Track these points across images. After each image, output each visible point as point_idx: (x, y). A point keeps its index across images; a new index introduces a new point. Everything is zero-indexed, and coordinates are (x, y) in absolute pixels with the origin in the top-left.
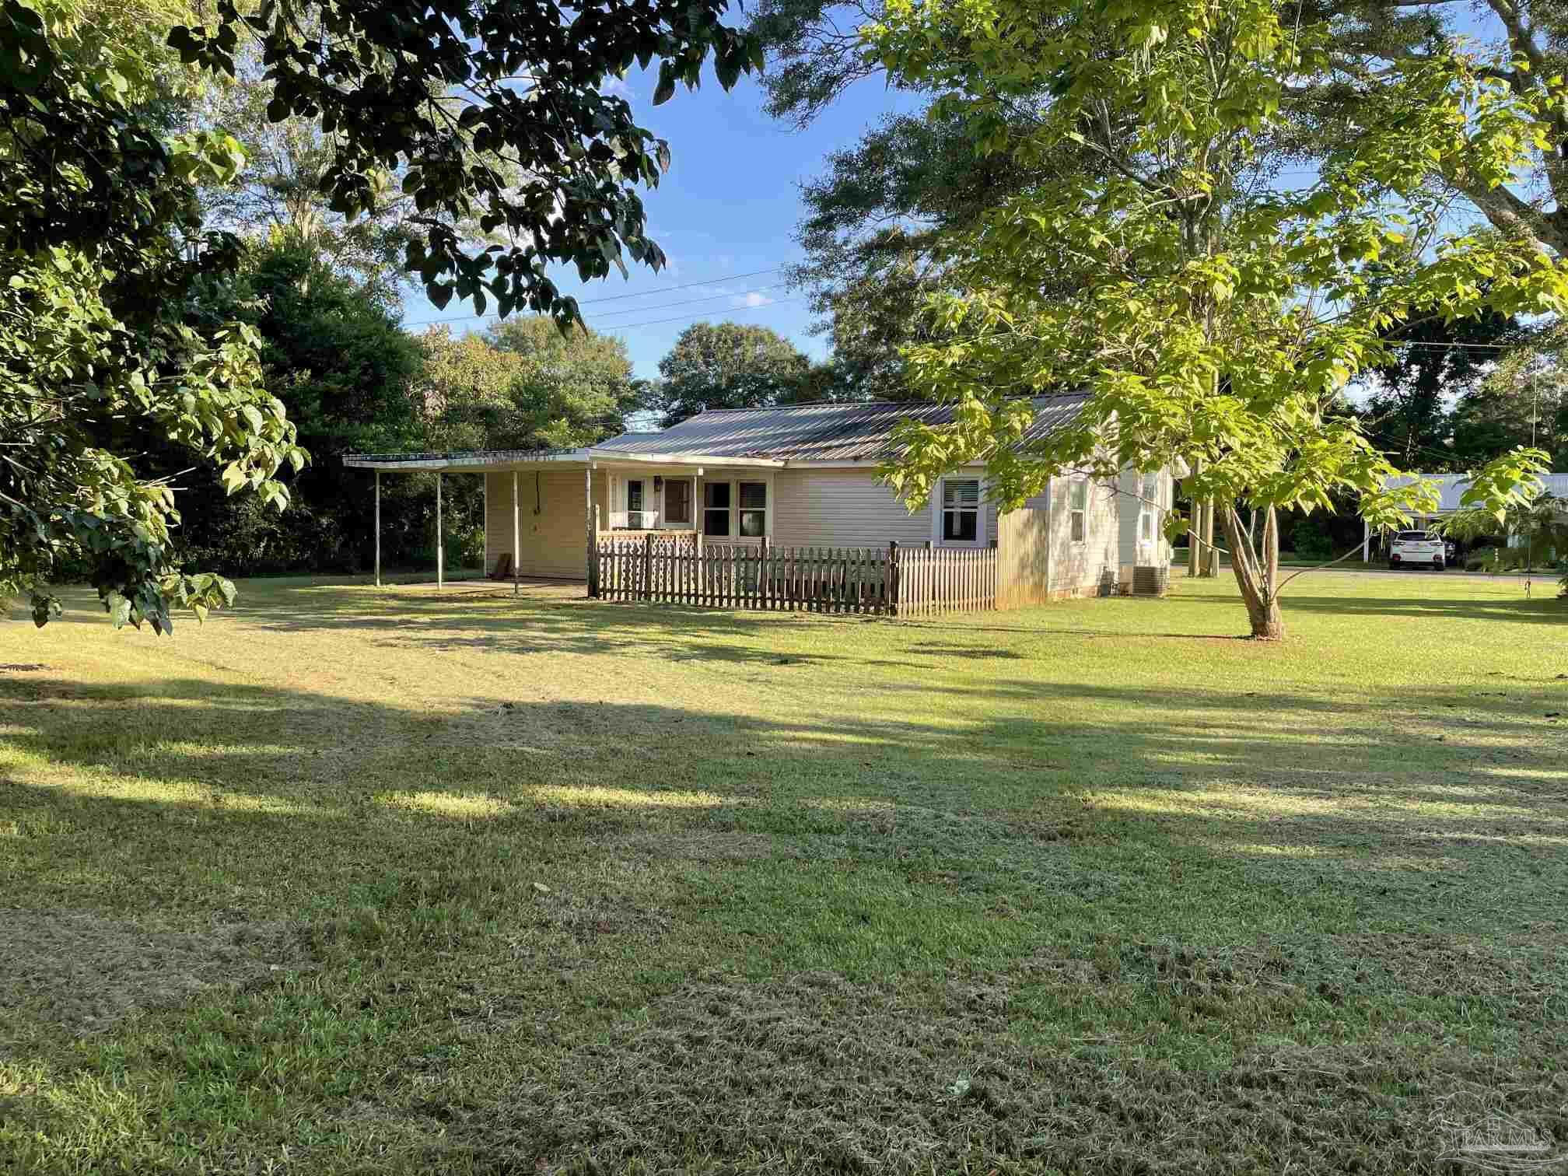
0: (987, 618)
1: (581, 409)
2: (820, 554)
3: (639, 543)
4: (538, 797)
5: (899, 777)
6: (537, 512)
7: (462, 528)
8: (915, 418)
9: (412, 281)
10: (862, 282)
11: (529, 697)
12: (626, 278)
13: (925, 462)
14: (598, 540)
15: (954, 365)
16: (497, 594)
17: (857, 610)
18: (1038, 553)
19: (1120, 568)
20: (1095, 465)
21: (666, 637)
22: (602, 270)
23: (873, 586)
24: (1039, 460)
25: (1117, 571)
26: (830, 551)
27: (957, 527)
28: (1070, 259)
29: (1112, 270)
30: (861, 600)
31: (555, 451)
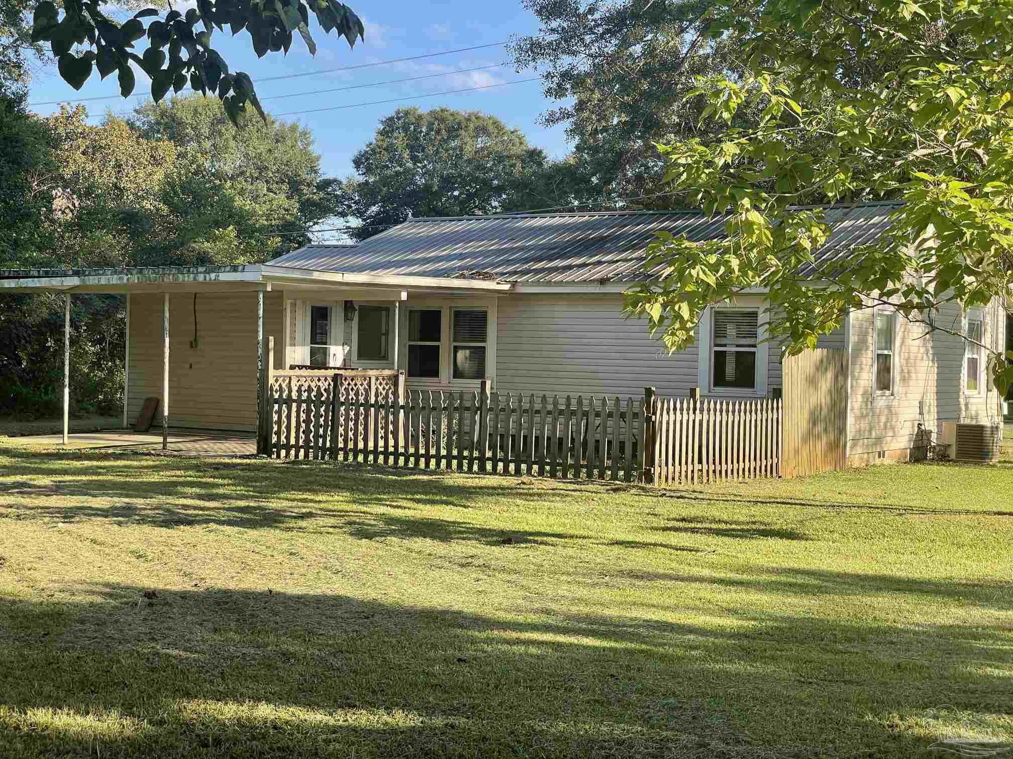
0: (766, 488)
1: (253, 213)
2: (555, 404)
3: (323, 385)
4: (187, 715)
5: (653, 693)
6: (193, 345)
7: (96, 365)
8: (675, 232)
9: (39, 50)
10: (612, 59)
11: (176, 584)
12: (313, 50)
13: (690, 288)
14: (271, 381)
15: (726, 166)
16: (141, 449)
17: (601, 476)
18: (834, 405)
19: (939, 426)
20: (906, 294)
21: (355, 507)
22: (282, 42)
23: (622, 445)
24: (834, 288)
25: (934, 429)
26: (568, 398)
27: (730, 369)
28: (875, 34)
29: (929, 51)
30: (607, 463)
31: (218, 269)
